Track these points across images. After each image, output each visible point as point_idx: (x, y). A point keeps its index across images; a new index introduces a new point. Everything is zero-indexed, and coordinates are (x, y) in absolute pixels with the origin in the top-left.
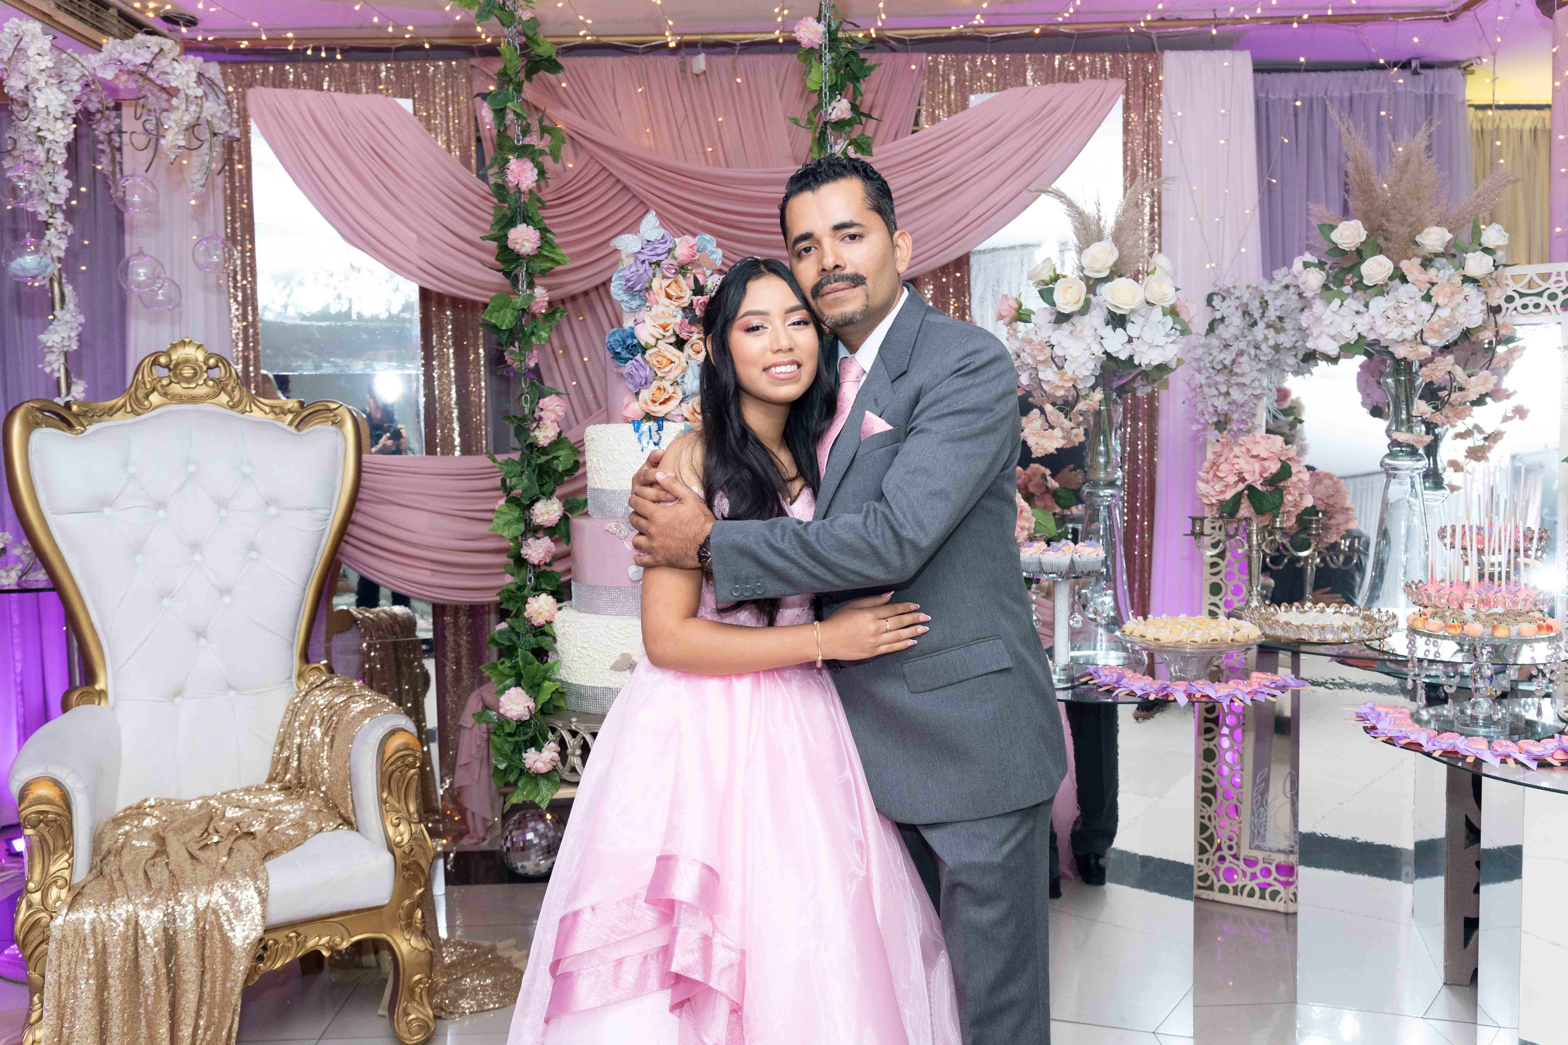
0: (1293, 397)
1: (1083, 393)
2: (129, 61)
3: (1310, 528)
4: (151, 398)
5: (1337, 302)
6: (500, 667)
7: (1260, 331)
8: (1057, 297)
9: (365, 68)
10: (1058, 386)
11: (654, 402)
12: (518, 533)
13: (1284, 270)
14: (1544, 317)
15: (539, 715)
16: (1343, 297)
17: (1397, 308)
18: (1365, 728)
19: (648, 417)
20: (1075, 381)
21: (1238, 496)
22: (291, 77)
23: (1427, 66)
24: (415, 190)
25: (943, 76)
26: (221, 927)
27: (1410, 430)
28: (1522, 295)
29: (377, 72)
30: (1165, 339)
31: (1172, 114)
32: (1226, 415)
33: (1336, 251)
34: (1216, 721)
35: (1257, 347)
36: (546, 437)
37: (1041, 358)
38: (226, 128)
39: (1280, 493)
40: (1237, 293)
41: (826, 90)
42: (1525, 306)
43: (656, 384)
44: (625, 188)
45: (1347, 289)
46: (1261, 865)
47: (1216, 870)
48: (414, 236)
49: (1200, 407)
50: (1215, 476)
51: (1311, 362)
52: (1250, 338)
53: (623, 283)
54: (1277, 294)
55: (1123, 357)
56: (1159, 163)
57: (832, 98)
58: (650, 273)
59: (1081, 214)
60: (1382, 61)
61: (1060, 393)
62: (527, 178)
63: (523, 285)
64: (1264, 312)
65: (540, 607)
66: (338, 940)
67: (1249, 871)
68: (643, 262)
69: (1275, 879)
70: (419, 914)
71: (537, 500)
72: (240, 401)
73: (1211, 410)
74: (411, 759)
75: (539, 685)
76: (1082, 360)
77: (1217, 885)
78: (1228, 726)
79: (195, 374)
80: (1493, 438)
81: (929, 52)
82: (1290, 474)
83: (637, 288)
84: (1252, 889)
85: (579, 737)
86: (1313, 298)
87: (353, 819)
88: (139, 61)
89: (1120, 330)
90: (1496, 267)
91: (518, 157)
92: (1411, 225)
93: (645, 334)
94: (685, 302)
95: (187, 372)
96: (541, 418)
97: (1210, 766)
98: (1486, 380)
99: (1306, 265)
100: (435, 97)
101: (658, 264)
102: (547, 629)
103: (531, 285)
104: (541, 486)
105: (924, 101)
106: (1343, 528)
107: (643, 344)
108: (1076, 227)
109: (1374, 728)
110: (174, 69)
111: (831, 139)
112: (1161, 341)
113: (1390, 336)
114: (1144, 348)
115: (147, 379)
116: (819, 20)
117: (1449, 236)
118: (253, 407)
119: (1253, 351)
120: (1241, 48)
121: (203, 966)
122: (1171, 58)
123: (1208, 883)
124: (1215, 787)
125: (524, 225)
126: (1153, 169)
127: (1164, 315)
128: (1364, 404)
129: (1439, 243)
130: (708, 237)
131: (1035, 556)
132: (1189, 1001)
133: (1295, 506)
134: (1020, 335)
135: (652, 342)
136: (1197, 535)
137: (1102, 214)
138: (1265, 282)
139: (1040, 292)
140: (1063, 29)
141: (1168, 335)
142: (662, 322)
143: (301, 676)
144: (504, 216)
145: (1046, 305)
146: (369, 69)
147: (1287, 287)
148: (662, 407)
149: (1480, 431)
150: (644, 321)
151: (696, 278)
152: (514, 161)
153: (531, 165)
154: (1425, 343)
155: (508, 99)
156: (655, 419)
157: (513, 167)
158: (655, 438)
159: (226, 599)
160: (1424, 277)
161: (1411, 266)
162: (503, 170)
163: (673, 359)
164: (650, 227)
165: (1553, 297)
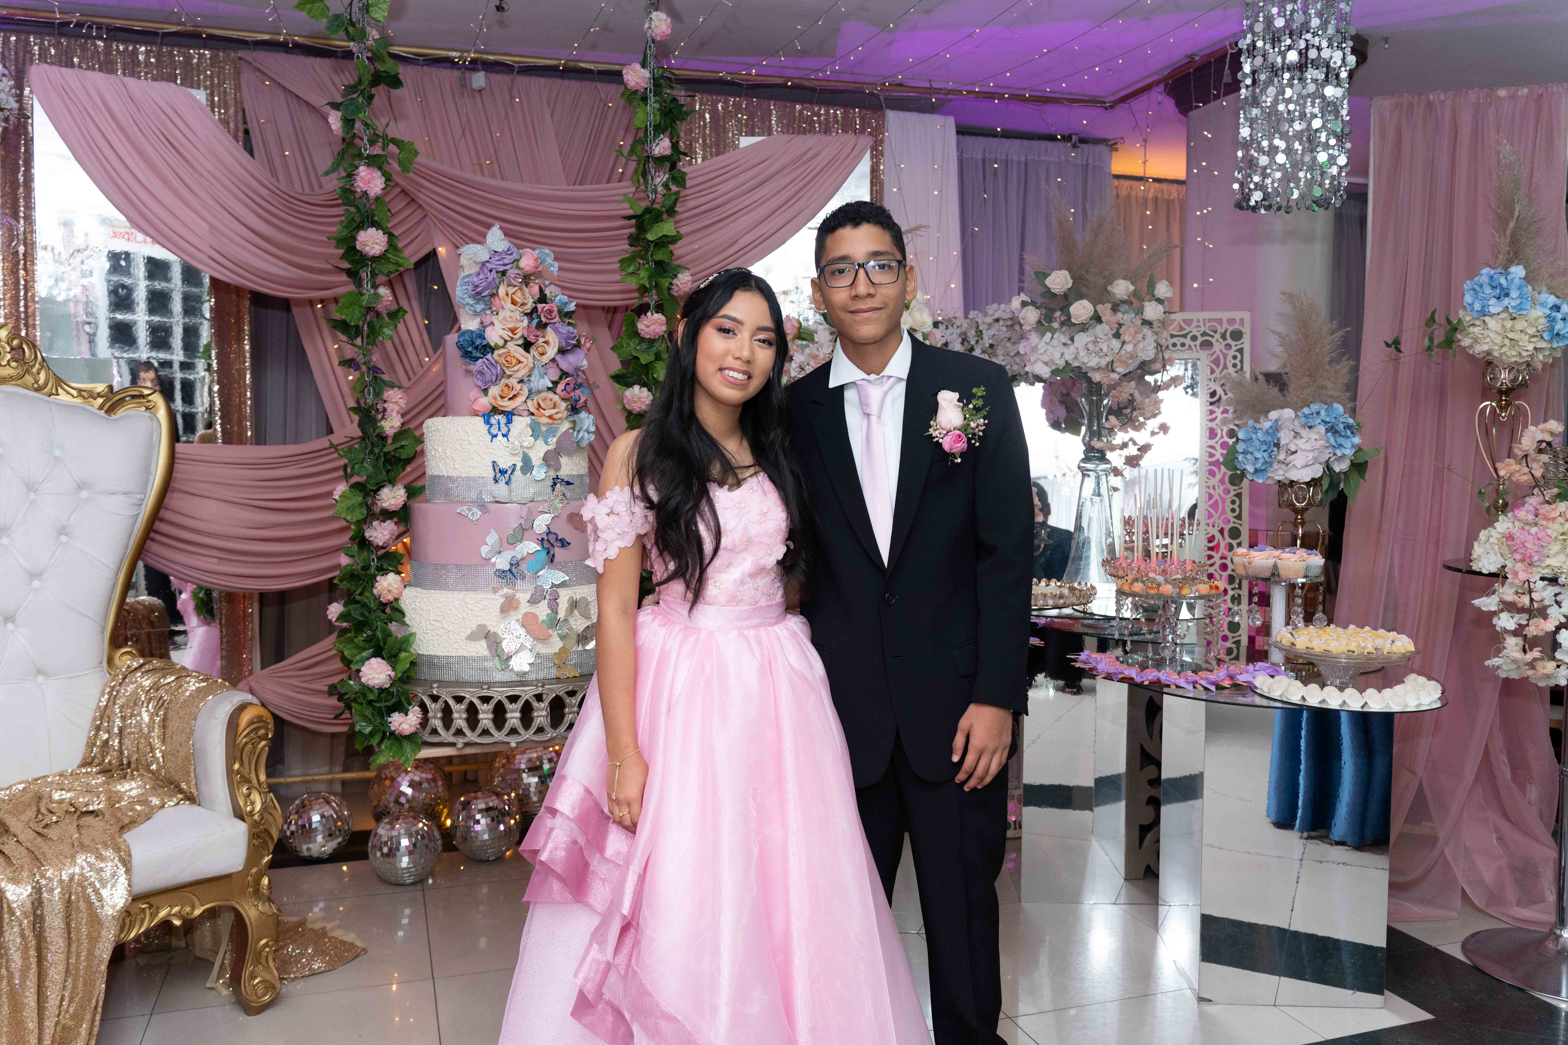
5: (1048, 335)
6: (356, 640)
9: (121, 48)
11: (502, 397)
12: (360, 517)
13: (995, 306)
14: (1186, 354)
15: (399, 683)
16: (1053, 331)
17: (1095, 342)
19: (495, 410)
22: (36, 48)
23: (1083, 141)
24: (207, 180)
26: (87, 899)
27: (1100, 439)
28: (1172, 336)
29: (135, 52)
31: (896, 165)
33: (1048, 293)
36: (393, 427)
40: (958, 323)
41: (651, 129)
42: (1174, 345)
43: (504, 381)
45: (1057, 325)
48: (206, 226)
53: (470, 288)
54: (990, 325)
57: (655, 137)
58: (497, 281)
60: (1059, 136)
62: (376, 186)
63: (367, 285)
65: (389, 584)
66: (188, 909)
68: (491, 271)
70: (265, 881)
71: (383, 487)
72: (46, 384)
74: (262, 732)
75: (396, 656)
80: (1144, 449)
83: (485, 293)
85: (440, 702)
86: (1031, 330)
87: (196, 794)
90: (1164, 314)
91: (368, 165)
92: (1105, 277)
93: (494, 336)
94: (529, 308)
96: (385, 410)
99: (1024, 304)
101: (504, 273)
102: (395, 605)
103: (375, 285)
104: (387, 472)
107: (492, 344)
109: (1095, 668)
111: (653, 171)
113: (1090, 364)
116: (644, 66)
117: (1132, 288)
118: (60, 390)
120: (946, 113)
121: (70, 938)
122: (894, 117)
125: (373, 229)
128: (1048, 419)
129: (1124, 293)
130: (547, 251)
134: (804, 351)
135: (501, 343)
138: (980, 315)
139: (824, 315)
140: (806, 83)
142: (511, 325)
143: (110, 661)
144: (353, 219)
146: (126, 49)
147: (997, 320)
148: (510, 402)
149: (1135, 443)
150: (492, 323)
151: (540, 288)
152: (362, 168)
153: (379, 173)
154: (1113, 371)
155: (359, 110)
156: (503, 412)
157: (362, 174)
158: (504, 430)
159: (36, 583)
160: (1114, 319)
161: (1105, 310)
162: (350, 176)
163: (521, 359)
164: (496, 239)
165: (1194, 338)
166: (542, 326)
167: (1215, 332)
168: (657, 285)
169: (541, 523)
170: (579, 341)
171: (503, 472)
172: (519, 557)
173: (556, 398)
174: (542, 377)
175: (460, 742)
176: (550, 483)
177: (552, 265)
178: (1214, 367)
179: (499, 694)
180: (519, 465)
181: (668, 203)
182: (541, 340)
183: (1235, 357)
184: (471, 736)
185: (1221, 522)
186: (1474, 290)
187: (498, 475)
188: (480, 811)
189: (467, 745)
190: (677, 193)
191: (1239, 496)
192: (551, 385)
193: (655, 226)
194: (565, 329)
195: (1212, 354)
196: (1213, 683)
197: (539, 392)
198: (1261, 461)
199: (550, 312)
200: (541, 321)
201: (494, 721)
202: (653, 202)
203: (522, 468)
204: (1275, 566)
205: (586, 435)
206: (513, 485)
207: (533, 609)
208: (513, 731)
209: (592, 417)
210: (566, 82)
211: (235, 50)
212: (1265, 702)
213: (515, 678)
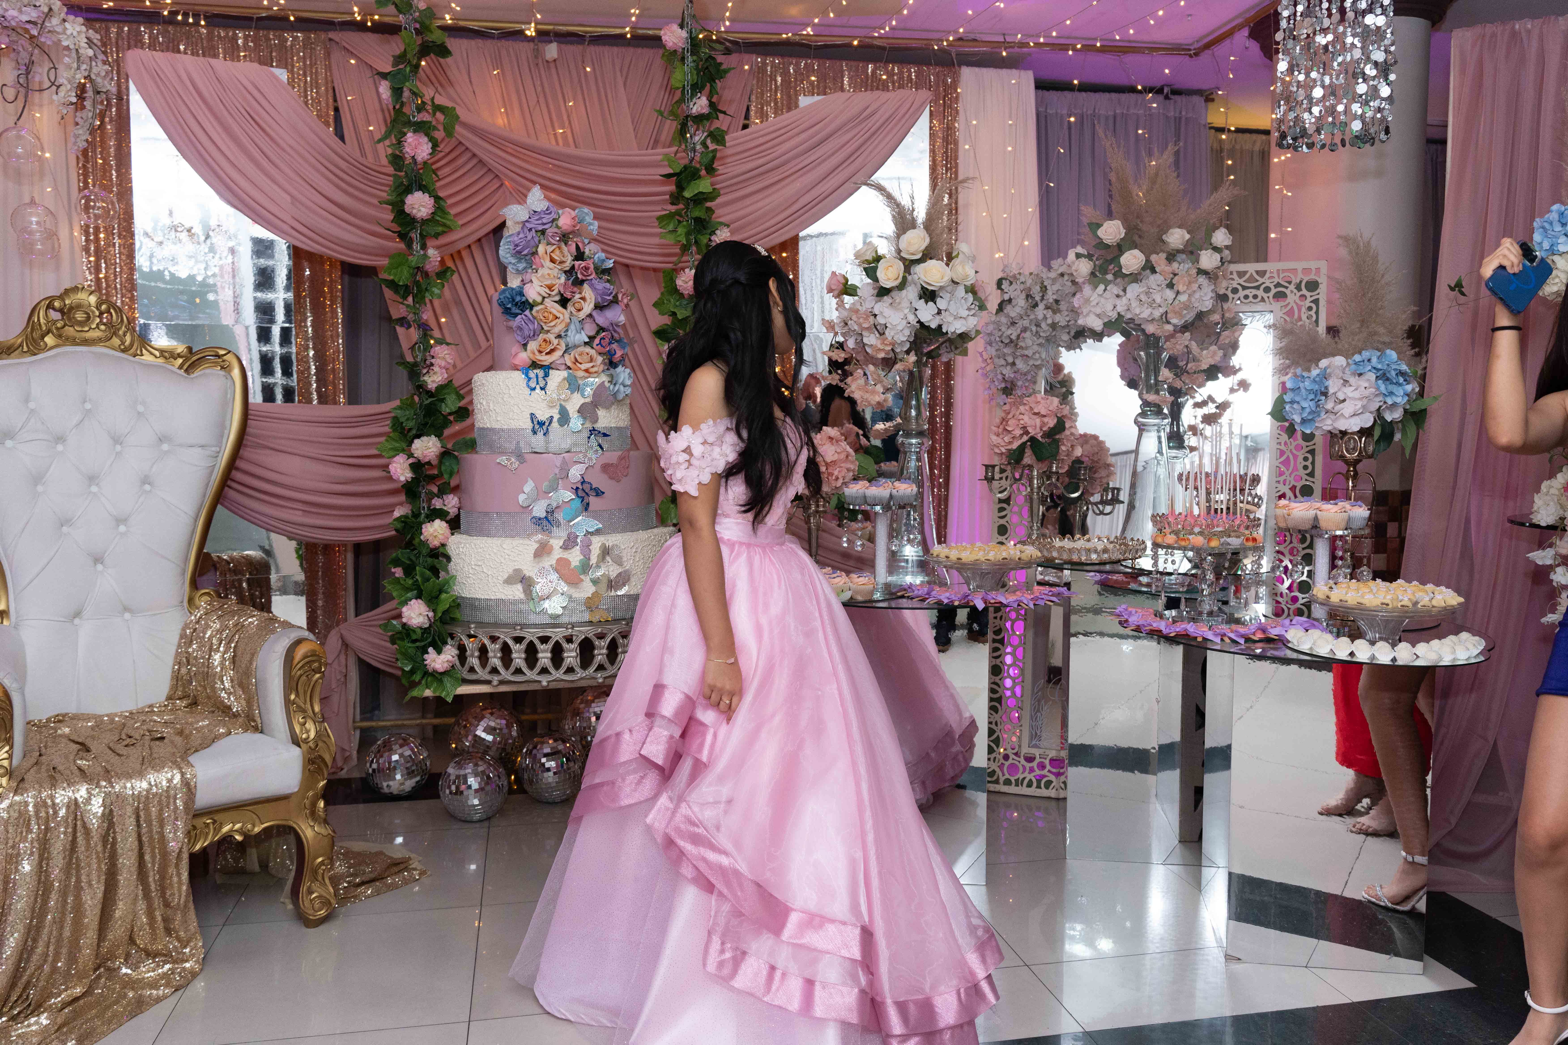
0: (1066, 371)
1: (900, 356)
2: (13, 18)
3: (1079, 474)
4: (46, 339)
5: (1102, 287)
6: (401, 583)
7: (1040, 311)
8: (880, 274)
9: (223, 33)
10: (879, 350)
11: (540, 352)
13: (1060, 260)
14: (1260, 307)
15: (438, 624)
16: (1107, 283)
17: (1148, 293)
18: (1120, 623)
19: (534, 365)
20: (893, 344)
21: (1022, 447)
22: (147, 38)
23: (1176, 93)
25: (770, 76)
27: (1157, 392)
28: (1244, 288)
29: (235, 38)
30: (967, 312)
31: (968, 122)
32: (1012, 382)
33: (1101, 245)
34: (1002, 642)
35: (1038, 325)
36: (437, 381)
37: (865, 325)
38: (109, 87)
39: (1056, 443)
40: (1022, 279)
41: (688, 88)
42: (1246, 297)
43: (542, 336)
44: (480, 161)
45: (1110, 277)
46: (1038, 760)
47: (1001, 767)
48: (288, 198)
49: (991, 375)
50: (1005, 429)
51: (1081, 339)
52: (1032, 317)
53: (512, 247)
54: (1054, 281)
55: (933, 326)
56: (957, 164)
57: (693, 95)
58: (536, 240)
59: (898, 205)
60: (1139, 87)
61: (881, 355)
62: (422, 151)
63: (416, 246)
64: (1043, 296)
65: (435, 530)
66: (249, 826)
67: (1028, 765)
68: (530, 230)
69: (1049, 771)
70: (321, 804)
71: (417, 436)
72: (132, 345)
73: (1000, 377)
74: (316, 665)
75: (435, 598)
76: (900, 328)
77: (1002, 779)
78: (1012, 645)
79: (88, 318)
80: (1223, 406)
81: (759, 54)
82: (1064, 429)
83: (525, 252)
84: (1031, 780)
85: (478, 642)
86: (1084, 283)
87: (261, 725)
88: (25, 18)
89: (931, 304)
90: (1223, 263)
91: (415, 132)
92: (1159, 226)
93: (532, 293)
94: (567, 266)
95: (80, 316)
96: (431, 365)
97: (997, 679)
98: (1215, 353)
99: (1078, 256)
100: (293, 66)
101: (543, 232)
102: (441, 550)
103: (424, 247)
105: (753, 98)
106: (1104, 481)
107: (531, 301)
108: (894, 216)
109: (1126, 621)
110: (66, 29)
111: (692, 130)
112: (965, 313)
113: (1142, 316)
114: (951, 319)
115: (42, 321)
116: (682, 27)
117: (1187, 236)
118: (144, 351)
119: (1034, 328)
120: (1026, 68)
122: (967, 73)
123: (995, 778)
124: (1001, 697)
125: (420, 193)
126: (951, 169)
127: (966, 292)
128: (1122, 377)
129: (1180, 241)
130: (586, 210)
131: (861, 491)
132: (983, 859)
133: (1068, 455)
134: (847, 306)
135: (539, 299)
136: (989, 479)
137: (915, 206)
138: (1045, 270)
139: (865, 269)
140: (877, 43)
141: (969, 309)
142: (548, 282)
143: (190, 601)
144: (403, 183)
145: (869, 281)
146: (227, 35)
147: (1062, 275)
148: (548, 357)
149: (1213, 401)
150: (531, 281)
151: (577, 246)
152: (410, 135)
153: (426, 139)
154: (1168, 323)
155: (406, 79)
156: (541, 367)
157: (410, 140)
158: (542, 384)
159: (122, 528)
160: (1168, 269)
161: (1158, 260)
162: (400, 143)
163: (558, 315)
164: (536, 199)
165: (1267, 290)
166: (579, 283)
167: (1290, 283)
168: (696, 242)
169: (575, 473)
170: (616, 297)
171: (541, 424)
172: (554, 505)
173: (593, 352)
174: (578, 332)
175: (495, 679)
176: (587, 434)
177: (591, 224)
178: (1288, 319)
179: (531, 635)
180: (556, 417)
181: (706, 161)
182: (577, 296)
183: (1310, 309)
184: (506, 675)
185: (1292, 479)
186: (1543, 228)
187: (537, 427)
188: (546, 755)
189: (502, 682)
190: (715, 151)
191: (1312, 452)
192: (587, 340)
193: (693, 183)
194: (600, 285)
195: (1286, 306)
196: (1242, 636)
197: (576, 347)
198: (1308, 410)
199: (587, 268)
200: (577, 278)
201: (526, 660)
202: (691, 160)
203: (559, 420)
204: (1316, 518)
205: (622, 388)
206: (551, 435)
207: (566, 555)
208: (544, 671)
209: (628, 371)
210: (639, 50)
211: (326, 31)
212: (1294, 656)
213: (548, 621)
